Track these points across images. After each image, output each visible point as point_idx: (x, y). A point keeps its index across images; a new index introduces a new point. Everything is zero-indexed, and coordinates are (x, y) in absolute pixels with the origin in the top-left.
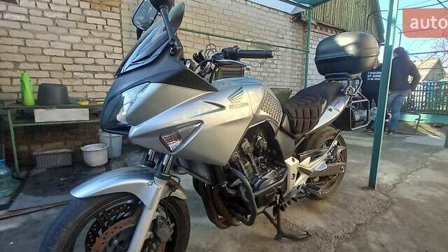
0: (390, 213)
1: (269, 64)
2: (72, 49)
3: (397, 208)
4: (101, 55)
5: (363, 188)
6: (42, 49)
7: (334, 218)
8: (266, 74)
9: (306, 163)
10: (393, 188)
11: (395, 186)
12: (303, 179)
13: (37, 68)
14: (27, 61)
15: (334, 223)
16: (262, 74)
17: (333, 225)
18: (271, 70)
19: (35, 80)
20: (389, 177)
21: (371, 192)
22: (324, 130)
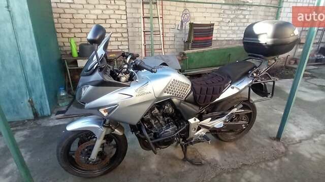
0: (277, 162)
1: (241, 19)
2: (98, 19)
3: (286, 159)
4: (114, 21)
5: (271, 138)
6: (82, 19)
7: (230, 156)
8: (237, 28)
9: (207, 122)
10: (298, 143)
11: (300, 141)
12: (203, 131)
13: (80, 31)
14: (75, 28)
15: (226, 159)
16: (233, 28)
17: (225, 160)
18: (242, 24)
19: (80, 39)
20: (302, 133)
21: (275, 143)
22: (234, 98)
